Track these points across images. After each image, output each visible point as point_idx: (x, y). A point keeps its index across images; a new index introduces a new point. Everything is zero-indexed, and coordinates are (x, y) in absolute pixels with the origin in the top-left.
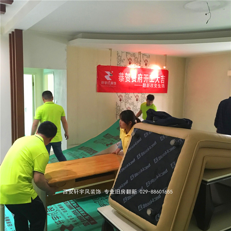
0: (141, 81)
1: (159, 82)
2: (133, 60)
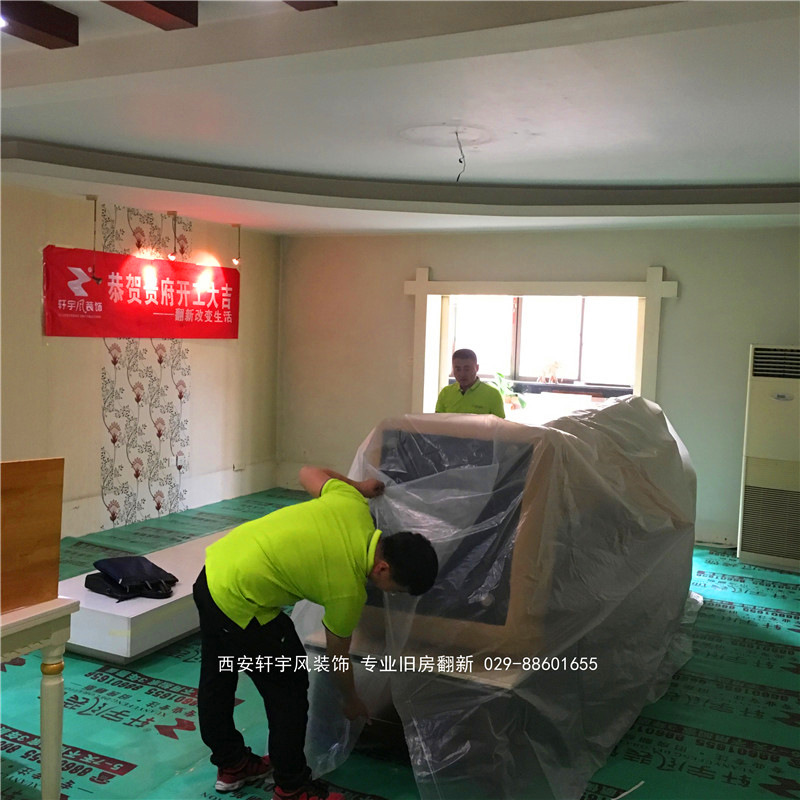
0: (169, 301)
1: (216, 306)
2: (147, 234)
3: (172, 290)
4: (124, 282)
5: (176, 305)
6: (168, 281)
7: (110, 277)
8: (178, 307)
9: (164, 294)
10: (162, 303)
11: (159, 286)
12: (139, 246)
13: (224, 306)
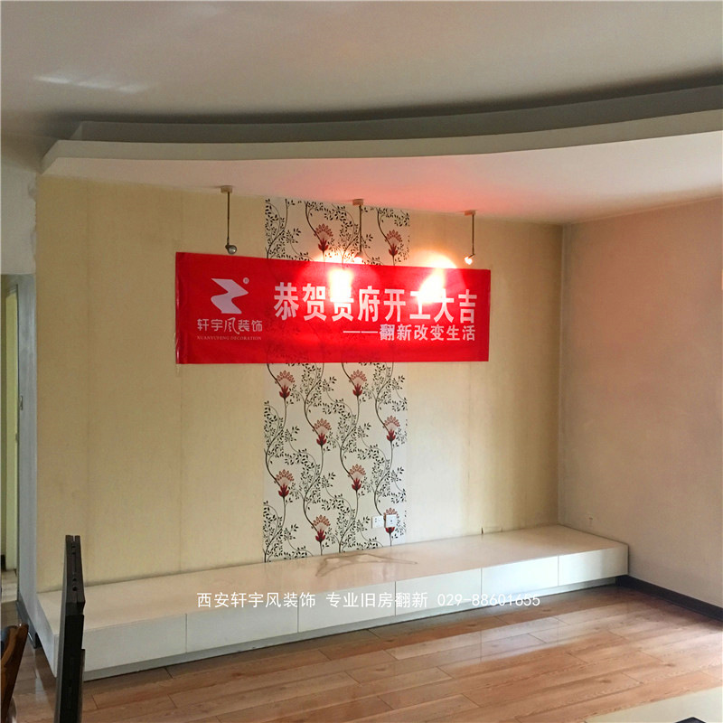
0: (371, 315)
1: (451, 319)
2: (336, 233)
3: (376, 302)
4: (300, 294)
5: (381, 320)
6: (370, 290)
7: (277, 288)
8: (385, 322)
9: (363, 306)
10: (360, 318)
11: (356, 297)
12: (323, 247)
13: (463, 319)
